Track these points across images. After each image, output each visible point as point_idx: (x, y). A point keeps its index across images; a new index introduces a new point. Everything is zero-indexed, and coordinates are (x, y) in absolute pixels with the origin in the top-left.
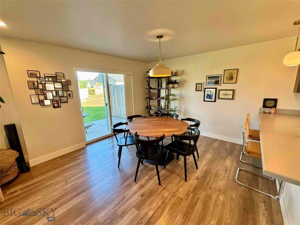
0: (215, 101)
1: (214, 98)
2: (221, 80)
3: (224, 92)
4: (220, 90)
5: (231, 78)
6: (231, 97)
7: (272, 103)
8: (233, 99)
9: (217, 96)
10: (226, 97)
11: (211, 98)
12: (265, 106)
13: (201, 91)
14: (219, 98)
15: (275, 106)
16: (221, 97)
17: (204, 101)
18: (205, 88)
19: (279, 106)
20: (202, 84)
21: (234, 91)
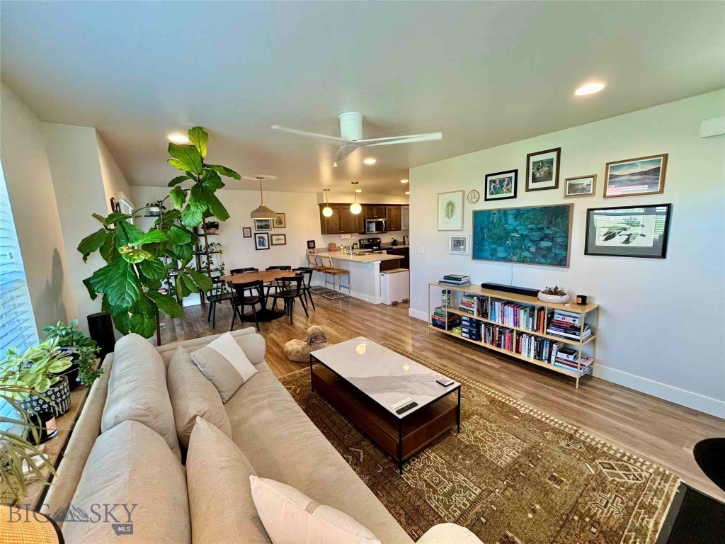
0: (269, 248)
1: (267, 244)
2: (271, 226)
3: (277, 237)
4: (271, 235)
5: (281, 223)
6: (283, 242)
7: (311, 245)
8: (285, 244)
9: (271, 243)
10: (279, 242)
11: (264, 245)
12: (309, 248)
13: (251, 237)
14: (272, 244)
15: (314, 247)
16: (274, 242)
17: (257, 249)
18: (255, 234)
19: (317, 247)
20: (250, 228)
21: (285, 235)
